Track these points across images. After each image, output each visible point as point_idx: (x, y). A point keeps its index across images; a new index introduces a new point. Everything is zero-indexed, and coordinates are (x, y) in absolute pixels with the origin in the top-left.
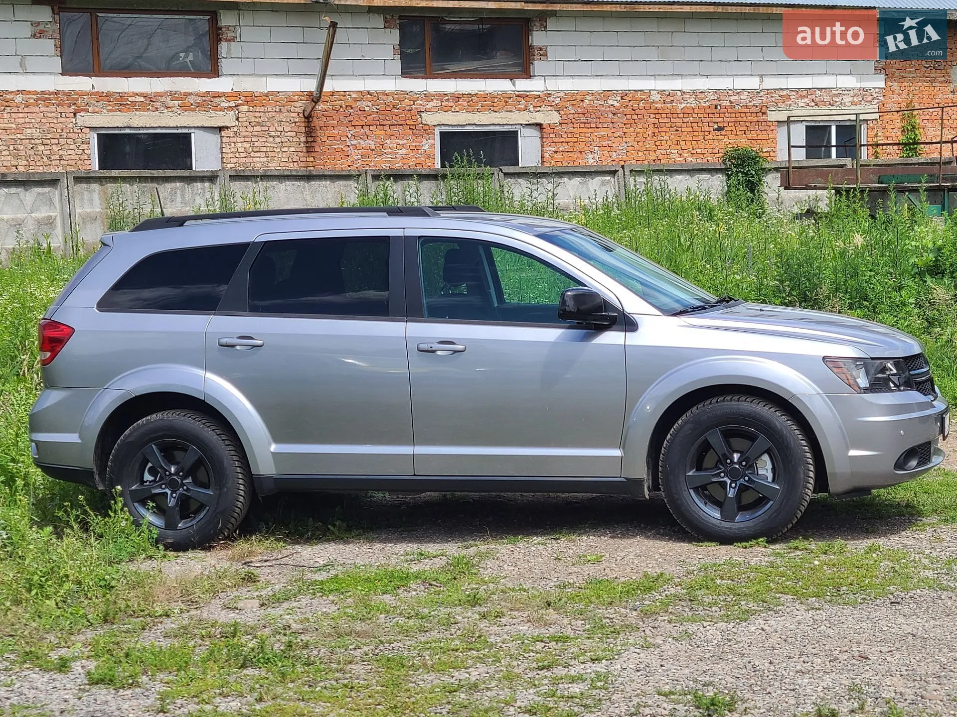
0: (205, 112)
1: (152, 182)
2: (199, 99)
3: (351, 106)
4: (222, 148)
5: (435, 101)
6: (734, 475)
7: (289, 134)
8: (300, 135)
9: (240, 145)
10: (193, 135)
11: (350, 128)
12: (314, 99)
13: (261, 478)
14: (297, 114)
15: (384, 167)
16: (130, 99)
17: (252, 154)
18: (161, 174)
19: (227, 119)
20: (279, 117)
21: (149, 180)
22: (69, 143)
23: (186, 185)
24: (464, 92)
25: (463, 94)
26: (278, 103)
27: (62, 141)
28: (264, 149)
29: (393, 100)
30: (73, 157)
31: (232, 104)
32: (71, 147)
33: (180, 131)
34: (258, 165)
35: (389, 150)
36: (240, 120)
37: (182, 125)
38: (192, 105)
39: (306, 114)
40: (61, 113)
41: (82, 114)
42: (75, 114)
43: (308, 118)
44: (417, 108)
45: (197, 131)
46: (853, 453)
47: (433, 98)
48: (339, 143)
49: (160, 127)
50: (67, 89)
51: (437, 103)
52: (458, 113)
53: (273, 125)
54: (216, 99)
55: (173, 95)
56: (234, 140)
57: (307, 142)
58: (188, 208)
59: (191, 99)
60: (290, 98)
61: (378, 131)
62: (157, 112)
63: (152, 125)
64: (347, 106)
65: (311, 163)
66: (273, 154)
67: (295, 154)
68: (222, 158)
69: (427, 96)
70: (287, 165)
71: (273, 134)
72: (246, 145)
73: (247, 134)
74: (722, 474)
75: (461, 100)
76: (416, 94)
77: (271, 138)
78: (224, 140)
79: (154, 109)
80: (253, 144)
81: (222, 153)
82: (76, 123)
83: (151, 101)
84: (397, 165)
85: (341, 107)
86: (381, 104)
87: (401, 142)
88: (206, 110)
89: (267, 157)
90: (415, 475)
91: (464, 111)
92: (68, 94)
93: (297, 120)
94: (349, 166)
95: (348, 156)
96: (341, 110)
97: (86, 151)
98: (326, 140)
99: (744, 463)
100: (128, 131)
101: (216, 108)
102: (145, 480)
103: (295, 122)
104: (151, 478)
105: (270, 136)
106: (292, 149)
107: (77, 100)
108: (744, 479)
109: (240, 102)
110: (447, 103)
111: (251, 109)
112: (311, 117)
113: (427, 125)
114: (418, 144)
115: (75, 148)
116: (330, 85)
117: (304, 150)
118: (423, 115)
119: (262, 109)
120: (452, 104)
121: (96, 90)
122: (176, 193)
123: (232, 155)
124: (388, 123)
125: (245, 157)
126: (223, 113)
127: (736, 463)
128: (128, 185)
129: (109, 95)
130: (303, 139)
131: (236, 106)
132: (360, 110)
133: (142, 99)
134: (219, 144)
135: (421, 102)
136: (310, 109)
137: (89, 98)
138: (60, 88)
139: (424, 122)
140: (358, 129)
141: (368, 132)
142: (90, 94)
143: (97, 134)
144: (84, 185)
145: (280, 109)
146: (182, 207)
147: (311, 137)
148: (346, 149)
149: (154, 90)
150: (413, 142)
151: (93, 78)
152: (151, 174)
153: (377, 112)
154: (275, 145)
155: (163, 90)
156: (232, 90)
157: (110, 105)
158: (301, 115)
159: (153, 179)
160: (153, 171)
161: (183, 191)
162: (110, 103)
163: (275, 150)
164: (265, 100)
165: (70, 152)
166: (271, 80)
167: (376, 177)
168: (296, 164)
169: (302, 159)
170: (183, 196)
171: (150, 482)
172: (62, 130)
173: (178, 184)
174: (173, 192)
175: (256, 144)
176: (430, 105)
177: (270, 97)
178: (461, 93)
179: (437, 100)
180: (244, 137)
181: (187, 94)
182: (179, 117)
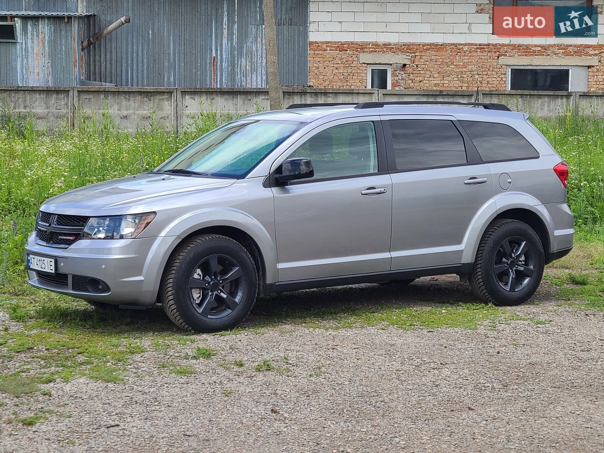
0: (579, 57)
1: (530, 98)
2: (576, 49)
4: (588, 79)
9: (600, 77)
10: (570, 70)
16: (532, 48)
18: (536, 93)
19: (594, 61)
21: (529, 96)
22: (494, 74)
23: (551, 100)
27: (489, 73)
30: (495, 82)
31: (597, 52)
32: (495, 76)
33: (562, 68)
36: (602, 62)
37: (564, 65)
38: (571, 52)
40: (490, 56)
41: (502, 57)
42: (498, 57)
45: (573, 68)
49: (549, 65)
50: (494, 42)
54: (587, 49)
55: (560, 47)
56: (597, 74)
58: (551, 114)
59: (571, 49)
62: (549, 56)
63: (545, 64)
68: (588, 85)
78: (590, 74)
79: (547, 55)
81: (588, 82)
82: (499, 63)
83: (545, 50)
88: (580, 55)
92: (495, 46)
97: (503, 79)
100: (530, 68)
101: (587, 54)
107: (500, 49)
109: (602, 50)
115: (497, 77)
121: (512, 43)
123: (594, 83)
125: (603, 85)
126: (590, 57)
128: (515, 100)
129: (519, 46)
131: (599, 53)
133: (540, 49)
134: (587, 76)
137: (507, 48)
138: (491, 42)
142: (508, 45)
143: (511, 69)
144: (489, 99)
146: (548, 113)
149: (548, 43)
155: (554, 43)
156: (598, 44)
157: (520, 52)
160: (531, 92)
161: (549, 103)
162: (520, 51)
165: (494, 79)
170: (549, 106)
172: (490, 66)
173: (546, 100)
174: (543, 104)
180: (603, 72)
181: (568, 46)
182: (563, 59)
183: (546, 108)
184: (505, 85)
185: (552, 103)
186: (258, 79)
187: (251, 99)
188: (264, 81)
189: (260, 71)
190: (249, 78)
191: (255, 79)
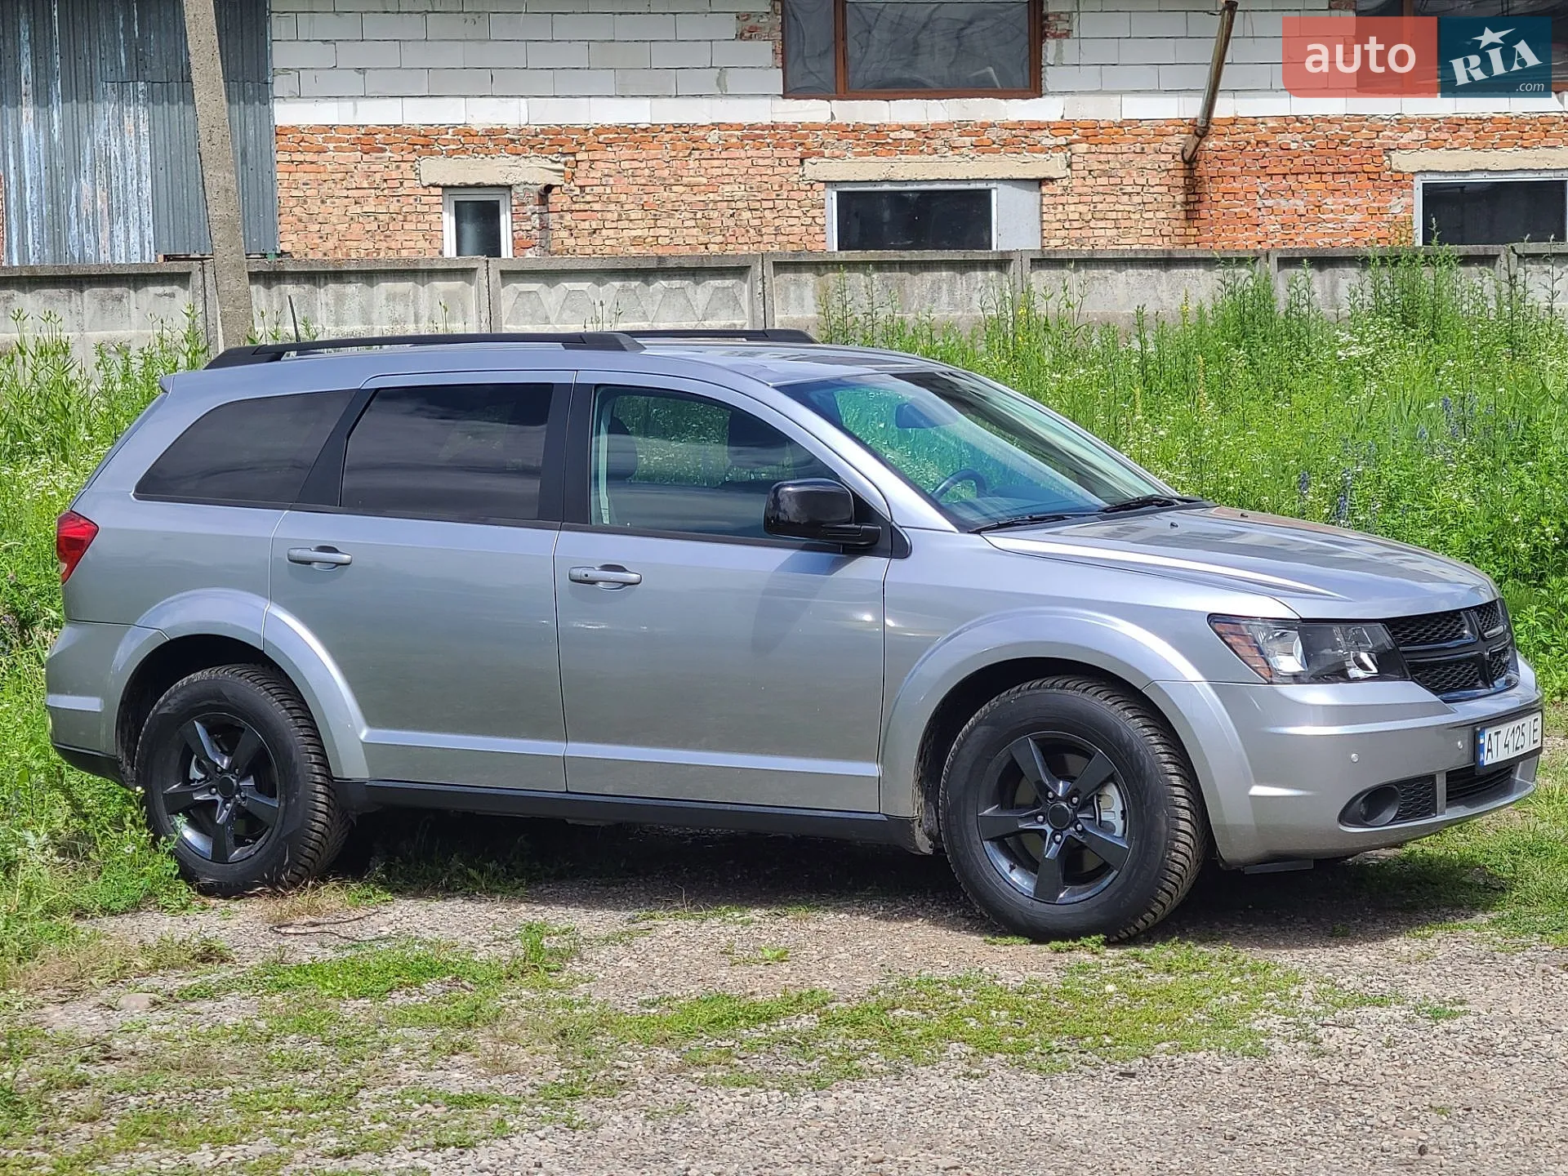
0: (1015, 155)
1: (901, 270)
2: (1006, 134)
3: (1265, 142)
4: (1042, 213)
5: (1416, 131)
6: (1060, 821)
7: (1156, 189)
8: (1175, 192)
9: (1072, 208)
10: (994, 193)
11: (1263, 179)
12: (1198, 131)
13: (346, 784)
14: (1171, 156)
15: (1320, 244)
16: (892, 135)
17: (1092, 224)
18: (917, 256)
19: (1054, 166)
20: (1140, 161)
21: (898, 266)
22: (792, 207)
23: (958, 276)
24: (1468, 116)
25: (1467, 119)
26: (1140, 138)
27: (780, 204)
28: (1113, 215)
29: (1341, 130)
31: (1062, 141)
32: (795, 213)
33: (972, 186)
34: (1102, 241)
35: (1331, 216)
36: (1074, 167)
37: (976, 177)
38: (994, 143)
39: (1187, 156)
40: (780, 159)
41: (813, 160)
42: (802, 161)
43: (1190, 162)
44: (1381, 145)
45: (1000, 186)
46: (1257, 790)
47: (1412, 126)
48: (1242, 203)
49: (938, 180)
50: (790, 120)
51: (1419, 135)
52: (1456, 151)
53: (1129, 174)
54: (1034, 133)
55: (963, 127)
56: (1063, 200)
57: (1187, 203)
58: (959, 313)
59: (992, 134)
60: (1160, 130)
61: (1311, 183)
62: (935, 156)
63: (926, 177)
64: (1258, 142)
65: (1193, 238)
66: (1127, 223)
67: (1166, 222)
68: (1043, 230)
69: (1403, 123)
70: (1152, 241)
71: (1129, 189)
72: (1082, 208)
73: (1086, 189)
74: (1041, 818)
75: (1463, 129)
76: (1383, 120)
77: (1127, 197)
78: (1046, 200)
79: (930, 151)
80: (1095, 207)
81: (1042, 221)
82: (804, 175)
83: (926, 137)
84: (1344, 241)
85: (1248, 143)
86: (1319, 137)
87: (1352, 202)
88: (1017, 150)
89: (1118, 228)
90: (567, 792)
91: (1469, 148)
92: (792, 129)
93: (1171, 166)
94: (1259, 243)
95: (1258, 225)
96: (1249, 148)
97: (817, 220)
98: (1220, 198)
99: (1075, 800)
100: (887, 187)
101: (1033, 148)
102: (191, 778)
103: (1168, 170)
104: (200, 776)
105: (1124, 194)
106: (1162, 215)
107: (806, 137)
108: (1076, 828)
109: (1075, 137)
110: (1437, 134)
111: (1093, 148)
112: (1195, 160)
113: (1400, 172)
114: (1382, 205)
115: (801, 214)
116: (1224, 108)
117: (1182, 215)
118: (1393, 155)
119: (1112, 149)
120: (1446, 136)
121: (837, 121)
122: (940, 288)
123: (1058, 225)
124: (1331, 169)
125: (1080, 229)
126: (1045, 156)
127: (1061, 799)
128: (862, 276)
129: (857, 129)
130: (1180, 198)
131: (1067, 145)
132: (1282, 149)
133: (912, 135)
134: (1038, 207)
135: (1391, 134)
136: (1193, 147)
137: (824, 134)
138: (779, 119)
139: (1394, 167)
140: (1277, 180)
141: (1294, 185)
142: (827, 127)
143: (838, 192)
144: (792, 276)
145: (1143, 149)
146: (950, 312)
147: (1194, 193)
148: (1254, 214)
149: (932, 120)
150: (1374, 201)
151: (833, 102)
152: (900, 256)
153: (1312, 152)
154: (1131, 208)
155: (946, 120)
156: (1062, 117)
157: (858, 145)
158: (1178, 158)
159: (903, 265)
160: (903, 253)
162: (860, 142)
163: (1132, 216)
164: (1117, 133)
165: (792, 221)
166: (1128, 100)
167: (1287, 262)
168: (1166, 239)
169: (1177, 231)
170: (951, 292)
171: (199, 781)
172: (781, 186)
173: (944, 274)
174: (936, 288)
175: (1100, 206)
176: (1407, 138)
177: (1126, 129)
178: (1462, 116)
179: (1420, 129)
180: (1080, 195)
181: (986, 126)
182: (972, 163)
184: (822, 237)
185: (959, 282)
186: (131, 236)
187: (122, 296)
188: (149, 243)
189: (136, 215)
190: (104, 236)
191: (122, 237)
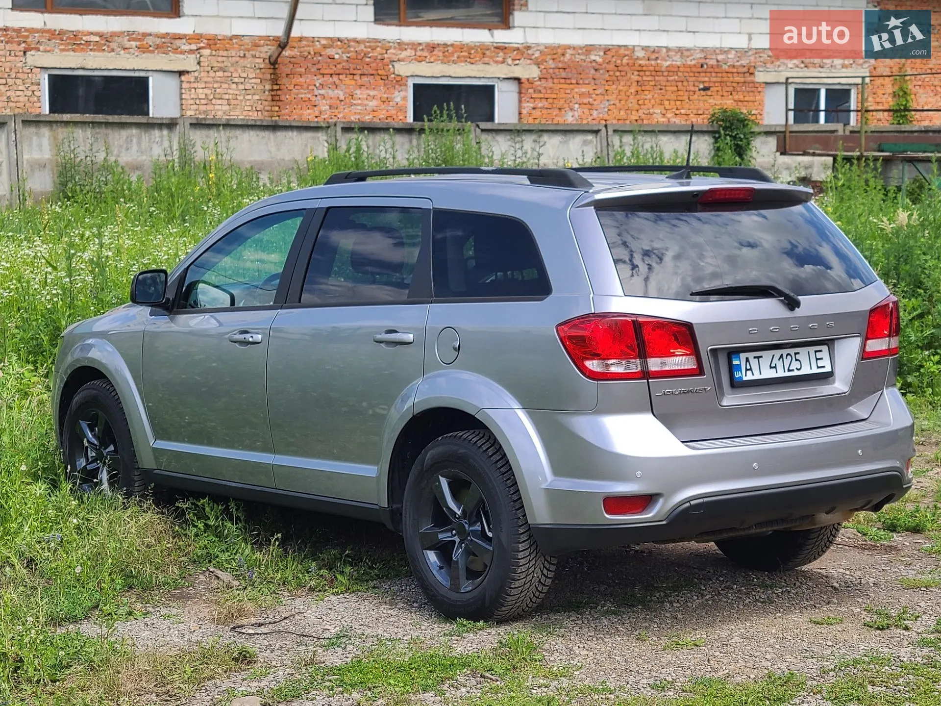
0: (164, 55)
1: (106, 128)
2: (158, 41)
3: (319, 53)
4: (181, 94)
5: (409, 50)
7: (253, 80)
8: (265, 83)
9: (201, 91)
10: (150, 79)
11: (319, 77)
12: (281, 45)
14: (262, 60)
16: (84, 38)
17: (213, 102)
18: (117, 119)
19: (189, 63)
20: (243, 62)
21: (104, 125)
22: (18, 84)
23: (143, 133)
25: (438, 44)
26: (243, 48)
27: (10, 81)
28: (227, 96)
29: (365, 48)
30: (21, 99)
31: (194, 47)
32: (20, 88)
33: (137, 74)
34: (220, 113)
35: (359, 101)
36: (202, 64)
37: (139, 68)
38: (151, 46)
39: (272, 60)
40: (10, 51)
41: (32, 53)
42: (25, 53)
43: (274, 64)
44: (388, 58)
45: (155, 75)
47: (406, 47)
48: (306, 92)
49: (115, 69)
50: (17, 25)
51: (411, 53)
52: (432, 64)
53: (237, 70)
54: (176, 41)
55: (130, 35)
56: (195, 85)
57: (272, 90)
58: (144, 157)
59: (150, 40)
60: (256, 42)
61: (347, 80)
62: (113, 53)
63: (107, 67)
64: (315, 53)
65: (276, 113)
66: (235, 102)
67: (260, 102)
68: (181, 105)
69: (401, 45)
70: (251, 114)
71: (236, 80)
72: (208, 91)
73: (209, 79)
75: (436, 50)
76: (389, 42)
77: (235, 85)
78: (184, 85)
79: (110, 50)
80: (215, 91)
81: (181, 99)
82: (26, 63)
83: (107, 41)
84: (367, 118)
85: (309, 53)
86: (352, 52)
87: (371, 93)
88: (165, 52)
89: (229, 105)
91: (439, 62)
92: (18, 31)
93: (262, 66)
94: (317, 117)
95: (315, 106)
96: (309, 57)
97: (35, 93)
98: (293, 88)
100: (81, 73)
101: (177, 51)
103: (261, 69)
105: (233, 83)
106: (257, 97)
107: (27, 37)
109: (202, 45)
110: (421, 53)
111: (214, 53)
112: (277, 63)
113: (400, 75)
114: (389, 96)
115: (25, 89)
116: (298, 30)
117: (269, 98)
118: (396, 65)
119: (225, 53)
120: (427, 54)
121: (48, 27)
123: (191, 102)
124: (359, 72)
125: (206, 104)
126: (183, 56)
128: (80, 131)
129: (62, 33)
130: (268, 87)
131: (197, 50)
132: (330, 58)
133: (97, 39)
134: (178, 89)
135: (394, 51)
136: (277, 55)
137: (40, 36)
138: (9, 24)
139: (396, 73)
140: (327, 78)
141: (337, 81)
142: (41, 31)
143: (49, 74)
144: (33, 129)
145: (245, 54)
146: (138, 156)
147: (276, 84)
148: (313, 99)
149: (110, 30)
150: (384, 93)
151: (45, 14)
152: (106, 119)
153: (347, 61)
154: (238, 93)
155: (120, 30)
156: (194, 31)
157: (62, 44)
158: (267, 61)
159: (108, 125)
161: (139, 138)
163: (238, 97)
164: (228, 43)
165: (18, 93)
166: (235, 22)
167: (347, 130)
168: (260, 113)
169: (266, 108)
172: (11, 69)
173: (134, 131)
174: (129, 140)
175: (218, 90)
176: (403, 54)
177: (234, 41)
178: (436, 42)
180: (206, 83)
181: (145, 35)
182: (137, 59)
183: (135, 147)
184: (39, 104)
185: (143, 136)
